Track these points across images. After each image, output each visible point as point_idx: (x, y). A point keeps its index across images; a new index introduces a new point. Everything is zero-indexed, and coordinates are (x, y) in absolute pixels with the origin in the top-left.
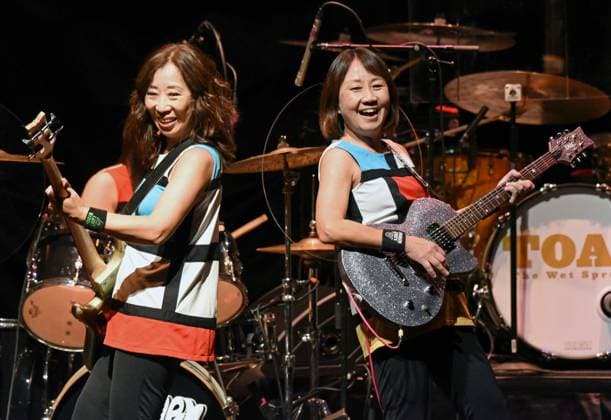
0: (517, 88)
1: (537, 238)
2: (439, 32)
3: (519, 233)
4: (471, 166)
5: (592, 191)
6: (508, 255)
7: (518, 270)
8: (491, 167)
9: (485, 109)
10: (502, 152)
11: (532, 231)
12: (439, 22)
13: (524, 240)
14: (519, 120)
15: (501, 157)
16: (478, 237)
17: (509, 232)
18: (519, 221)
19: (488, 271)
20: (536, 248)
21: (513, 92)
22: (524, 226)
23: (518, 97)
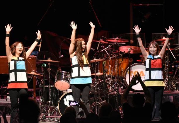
0: (130, 48)
1: (133, 72)
2: (117, 40)
3: (130, 71)
4: (122, 60)
5: (141, 64)
6: (128, 74)
7: (130, 77)
8: (125, 60)
9: (124, 51)
10: (127, 58)
11: (132, 71)
12: (117, 38)
13: (131, 72)
14: (130, 53)
15: (127, 59)
16: (123, 71)
17: (129, 71)
18: (130, 69)
19: (125, 77)
20: (133, 73)
21: (129, 49)
22: (131, 70)
23: (130, 50)
